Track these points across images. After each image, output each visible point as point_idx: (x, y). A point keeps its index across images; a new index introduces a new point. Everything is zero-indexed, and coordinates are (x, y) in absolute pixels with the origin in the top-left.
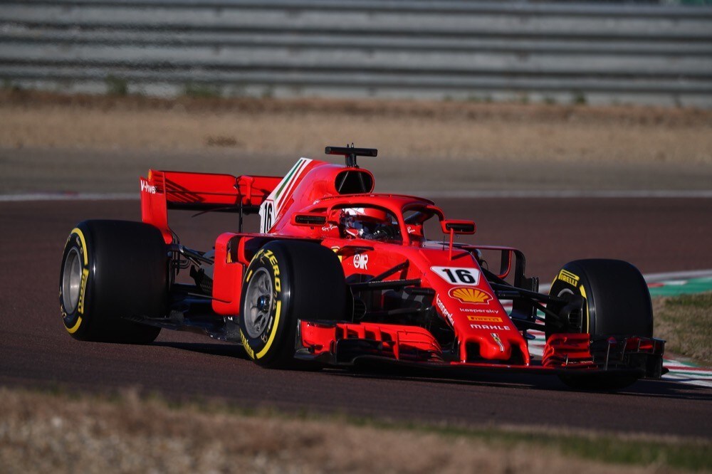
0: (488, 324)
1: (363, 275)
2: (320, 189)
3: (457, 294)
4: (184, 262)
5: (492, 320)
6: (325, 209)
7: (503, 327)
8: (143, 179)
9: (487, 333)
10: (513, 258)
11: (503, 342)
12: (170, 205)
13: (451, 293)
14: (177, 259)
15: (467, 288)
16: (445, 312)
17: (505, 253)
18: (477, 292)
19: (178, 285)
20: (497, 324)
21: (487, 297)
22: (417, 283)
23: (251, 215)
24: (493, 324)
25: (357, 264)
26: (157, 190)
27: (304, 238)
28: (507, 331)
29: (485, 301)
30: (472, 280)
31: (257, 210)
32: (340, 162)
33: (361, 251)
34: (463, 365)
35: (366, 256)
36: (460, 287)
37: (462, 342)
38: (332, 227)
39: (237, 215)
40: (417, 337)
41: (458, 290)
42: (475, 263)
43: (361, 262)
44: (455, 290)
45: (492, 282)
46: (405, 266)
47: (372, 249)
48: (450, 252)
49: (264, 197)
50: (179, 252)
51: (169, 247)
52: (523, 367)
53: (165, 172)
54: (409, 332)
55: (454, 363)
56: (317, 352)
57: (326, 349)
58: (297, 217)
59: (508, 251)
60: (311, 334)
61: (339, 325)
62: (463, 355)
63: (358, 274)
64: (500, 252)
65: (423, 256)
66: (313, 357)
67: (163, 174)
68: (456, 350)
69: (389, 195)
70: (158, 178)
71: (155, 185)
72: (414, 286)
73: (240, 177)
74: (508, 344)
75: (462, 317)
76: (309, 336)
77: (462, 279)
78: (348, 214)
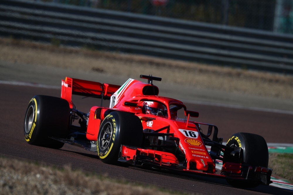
0: (200, 155)
1: (150, 130)
2: (135, 92)
4: (77, 116)
5: (201, 154)
6: (137, 101)
7: (205, 157)
8: (63, 81)
9: (199, 159)
10: (213, 129)
11: (205, 163)
12: (74, 93)
13: (186, 141)
14: (74, 115)
15: (193, 139)
16: (183, 148)
17: (210, 127)
18: (197, 141)
19: (73, 126)
20: (203, 155)
21: (200, 144)
22: (172, 135)
23: (107, 100)
24: (202, 155)
25: (148, 125)
26: (69, 86)
27: (128, 112)
28: (207, 159)
29: (200, 145)
30: (195, 136)
31: (109, 99)
32: (145, 82)
33: (150, 120)
34: (188, 171)
35: (152, 122)
36: (190, 139)
37: (188, 162)
38: (139, 108)
39: (100, 100)
40: (168, 158)
41: (189, 140)
42: (197, 129)
43: (150, 124)
44: (187, 139)
45: (203, 139)
46: (168, 128)
47: (155, 119)
48: (187, 124)
49: (112, 93)
50: (75, 112)
51: (71, 110)
52: (212, 174)
53: (73, 79)
54: (167, 155)
55: (184, 170)
56: (128, 159)
57: (132, 158)
58: (125, 103)
59: (212, 126)
60: (126, 152)
61: (138, 149)
62: (188, 167)
63: (148, 129)
64: (208, 126)
65: (176, 124)
66: (126, 161)
67: (72, 79)
68: (185, 164)
69: (165, 98)
70: (70, 81)
71: (68, 84)
72: (171, 136)
73: (103, 84)
74: (207, 164)
75: (189, 151)
76: (125, 152)
77: (191, 136)
78: (146, 104)
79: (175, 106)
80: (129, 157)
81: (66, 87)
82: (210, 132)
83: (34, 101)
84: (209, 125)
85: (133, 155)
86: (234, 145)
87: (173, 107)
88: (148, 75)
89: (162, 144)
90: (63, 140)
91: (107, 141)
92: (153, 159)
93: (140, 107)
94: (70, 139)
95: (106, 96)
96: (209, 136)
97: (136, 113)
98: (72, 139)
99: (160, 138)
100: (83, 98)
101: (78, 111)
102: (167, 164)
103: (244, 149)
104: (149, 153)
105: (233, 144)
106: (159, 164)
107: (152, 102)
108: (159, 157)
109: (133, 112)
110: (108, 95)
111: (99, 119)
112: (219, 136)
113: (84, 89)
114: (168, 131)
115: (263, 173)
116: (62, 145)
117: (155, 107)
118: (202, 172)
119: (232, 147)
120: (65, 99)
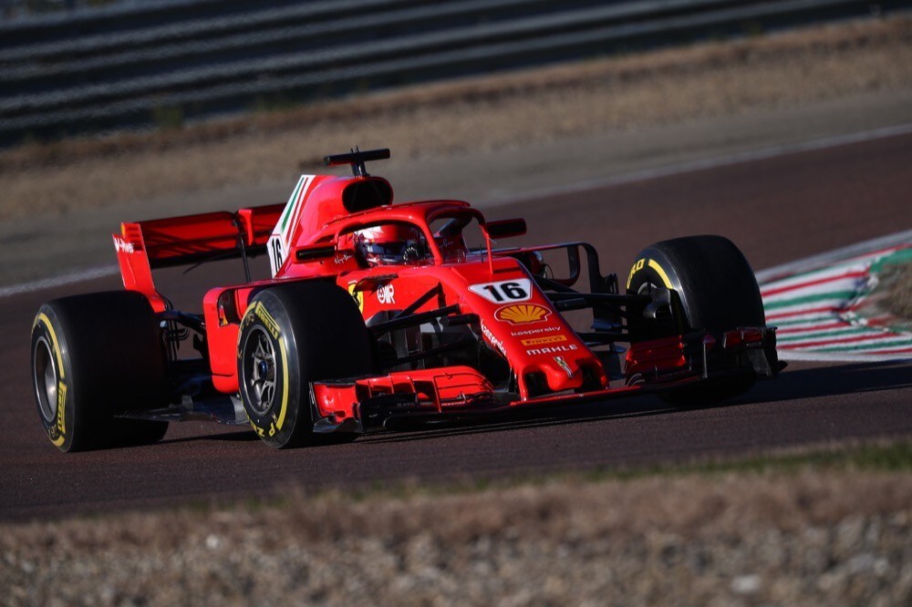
0: (549, 346)
1: (390, 312)
2: (325, 209)
3: (506, 315)
4: (182, 331)
5: (553, 341)
6: (332, 237)
7: (567, 347)
8: (116, 237)
9: (548, 359)
10: (582, 252)
11: (570, 366)
12: (155, 263)
13: (498, 315)
14: (174, 328)
15: (517, 305)
16: (494, 341)
17: (573, 249)
18: (531, 308)
19: (180, 361)
20: (559, 344)
21: (543, 312)
22: (455, 309)
23: (259, 258)
24: (555, 345)
25: (382, 299)
26: (137, 247)
27: (315, 276)
28: (574, 350)
29: (542, 317)
30: (522, 294)
31: (265, 250)
32: (346, 174)
33: (385, 283)
34: (525, 405)
35: (391, 286)
36: (508, 306)
37: (519, 376)
38: (346, 257)
39: (240, 260)
40: (458, 383)
41: (507, 310)
42: (524, 271)
43: (387, 295)
44: (501, 310)
45: (554, 294)
46: (438, 290)
47: (397, 277)
48: (490, 263)
49: (268, 233)
50: (175, 321)
51: (161, 316)
52: (603, 392)
53: (140, 223)
54: (451, 376)
55: (513, 404)
56: (339, 420)
57: (349, 415)
58: (298, 253)
59: (576, 246)
60: (329, 399)
61: (358, 382)
62: (523, 391)
63: (383, 312)
64: (566, 249)
65: (460, 275)
66: (334, 428)
67: (139, 226)
68: (513, 386)
69: (410, 205)
70: (134, 232)
71: (131, 242)
72: (454, 314)
73: (237, 212)
74: (576, 368)
75: (515, 343)
76: (326, 402)
77: (510, 295)
78: (362, 237)
79: (451, 220)
80: (341, 414)
81: (128, 254)
82: (575, 265)
83: (42, 322)
84: (568, 246)
85: (352, 405)
86: (649, 285)
88: (349, 152)
89: (436, 344)
90: (155, 414)
91: (270, 384)
92: (411, 397)
93: (348, 252)
94: (180, 402)
95: (254, 244)
96: (573, 281)
97: (340, 272)
98: (187, 401)
99: (427, 328)
100: (187, 271)
101: (183, 313)
102: (459, 400)
103: (679, 289)
104: (395, 386)
105: (645, 284)
106: (436, 409)
107: (378, 229)
108: (426, 387)
109: (332, 274)
110: (259, 241)
111: (233, 325)
112: (605, 272)
113: (185, 243)
114: (442, 301)
115: (753, 344)
116: (164, 426)
117: (391, 240)
118: (569, 395)
119: (644, 293)
120: (137, 289)
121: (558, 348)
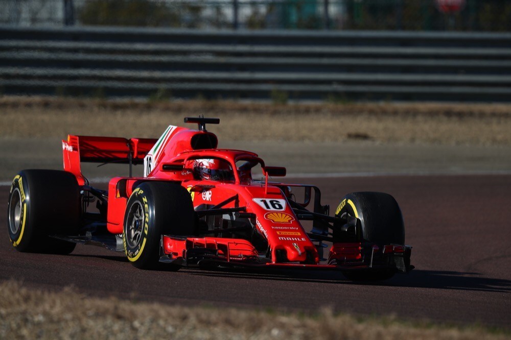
0: (291, 236)
1: (208, 205)
2: (180, 146)
3: (270, 217)
4: (91, 197)
5: (293, 234)
6: (183, 160)
7: (300, 239)
8: (64, 142)
9: (290, 243)
10: (313, 191)
11: (300, 249)
12: (83, 159)
13: (266, 216)
14: (87, 195)
15: (277, 213)
16: (262, 229)
17: (308, 189)
18: (284, 215)
20: (297, 237)
21: (290, 219)
22: (244, 209)
23: (138, 166)
24: (294, 237)
25: (204, 197)
26: (74, 149)
27: (170, 180)
29: (289, 221)
30: (281, 207)
31: (142, 162)
32: (194, 128)
33: (207, 189)
34: (273, 265)
35: (211, 192)
36: (272, 212)
37: (272, 250)
38: (188, 173)
39: (128, 165)
40: (240, 248)
41: (271, 214)
42: (283, 196)
43: (207, 196)
44: (269, 214)
45: (296, 210)
46: (236, 198)
47: (214, 187)
48: (266, 188)
49: (146, 153)
50: (89, 191)
51: (82, 188)
52: (316, 266)
53: (79, 136)
54: (237, 244)
55: (267, 264)
56: (174, 257)
57: (180, 255)
58: (163, 166)
59: (310, 187)
60: (170, 245)
61: (188, 239)
62: (273, 258)
63: (204, 204)
64: (304, 188)
65: (248, 191)
66: (170, 261)
67: (78, 138)
68: (269, 255)
69: (227, 150)
70: (74, 141)
71: (72, 146)
72: (242, 212)
73: (130, 140)
74: (304, 250)
75: (273, 233)
76: (169, 247)
77: (274, 207)
80: (176, 254)
81: (70, 152)
82: (308, 197)
84: (306, 187)
85: (182, 250)
86: (347, 214)
87: (242, 163)
88: (198, 117)
89: (229, 226)
90: (71, 238)
91: (139, 232)
92: (214, 251)
93: (190, 170)
94: (85, 235)
95: (137, 158)
96: (306, 205)
97: (183, 180)
98: (89, 235)
99: (226, 217)
101: (93, 188)
102: (239, 257)
103: (361, 219)
104: (207, 244)
105: (346, 213)
106: (227, 260)
108: (223, 247)
109: (179, 180)
110: (140, 157)
111: (123, 198)
112: (323, 203)
113: (100, 151)
114: (237, 203)
115: (397, 254)
116: (73, 246)
118: (298, 264)
119: (344, 218)
120: (70, 171)
121: (296, 239)
